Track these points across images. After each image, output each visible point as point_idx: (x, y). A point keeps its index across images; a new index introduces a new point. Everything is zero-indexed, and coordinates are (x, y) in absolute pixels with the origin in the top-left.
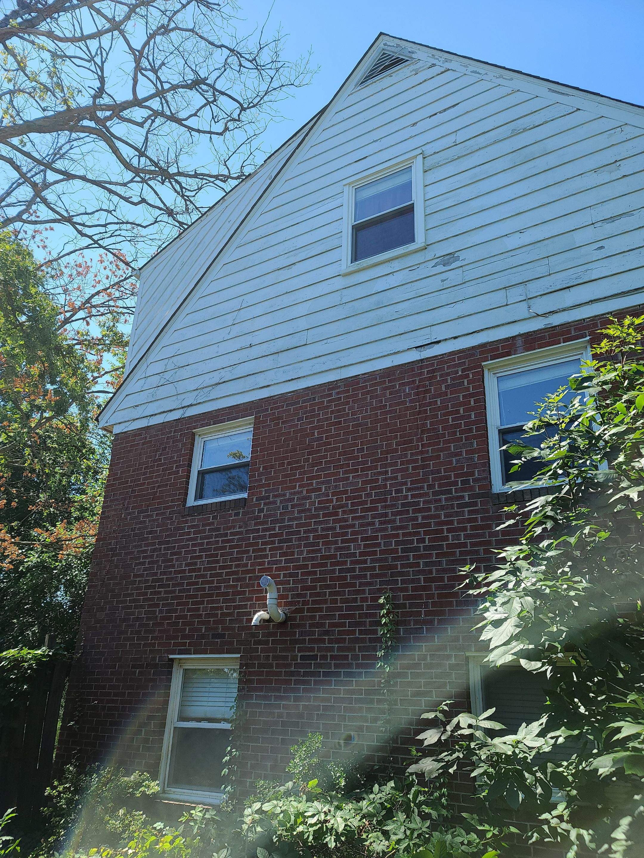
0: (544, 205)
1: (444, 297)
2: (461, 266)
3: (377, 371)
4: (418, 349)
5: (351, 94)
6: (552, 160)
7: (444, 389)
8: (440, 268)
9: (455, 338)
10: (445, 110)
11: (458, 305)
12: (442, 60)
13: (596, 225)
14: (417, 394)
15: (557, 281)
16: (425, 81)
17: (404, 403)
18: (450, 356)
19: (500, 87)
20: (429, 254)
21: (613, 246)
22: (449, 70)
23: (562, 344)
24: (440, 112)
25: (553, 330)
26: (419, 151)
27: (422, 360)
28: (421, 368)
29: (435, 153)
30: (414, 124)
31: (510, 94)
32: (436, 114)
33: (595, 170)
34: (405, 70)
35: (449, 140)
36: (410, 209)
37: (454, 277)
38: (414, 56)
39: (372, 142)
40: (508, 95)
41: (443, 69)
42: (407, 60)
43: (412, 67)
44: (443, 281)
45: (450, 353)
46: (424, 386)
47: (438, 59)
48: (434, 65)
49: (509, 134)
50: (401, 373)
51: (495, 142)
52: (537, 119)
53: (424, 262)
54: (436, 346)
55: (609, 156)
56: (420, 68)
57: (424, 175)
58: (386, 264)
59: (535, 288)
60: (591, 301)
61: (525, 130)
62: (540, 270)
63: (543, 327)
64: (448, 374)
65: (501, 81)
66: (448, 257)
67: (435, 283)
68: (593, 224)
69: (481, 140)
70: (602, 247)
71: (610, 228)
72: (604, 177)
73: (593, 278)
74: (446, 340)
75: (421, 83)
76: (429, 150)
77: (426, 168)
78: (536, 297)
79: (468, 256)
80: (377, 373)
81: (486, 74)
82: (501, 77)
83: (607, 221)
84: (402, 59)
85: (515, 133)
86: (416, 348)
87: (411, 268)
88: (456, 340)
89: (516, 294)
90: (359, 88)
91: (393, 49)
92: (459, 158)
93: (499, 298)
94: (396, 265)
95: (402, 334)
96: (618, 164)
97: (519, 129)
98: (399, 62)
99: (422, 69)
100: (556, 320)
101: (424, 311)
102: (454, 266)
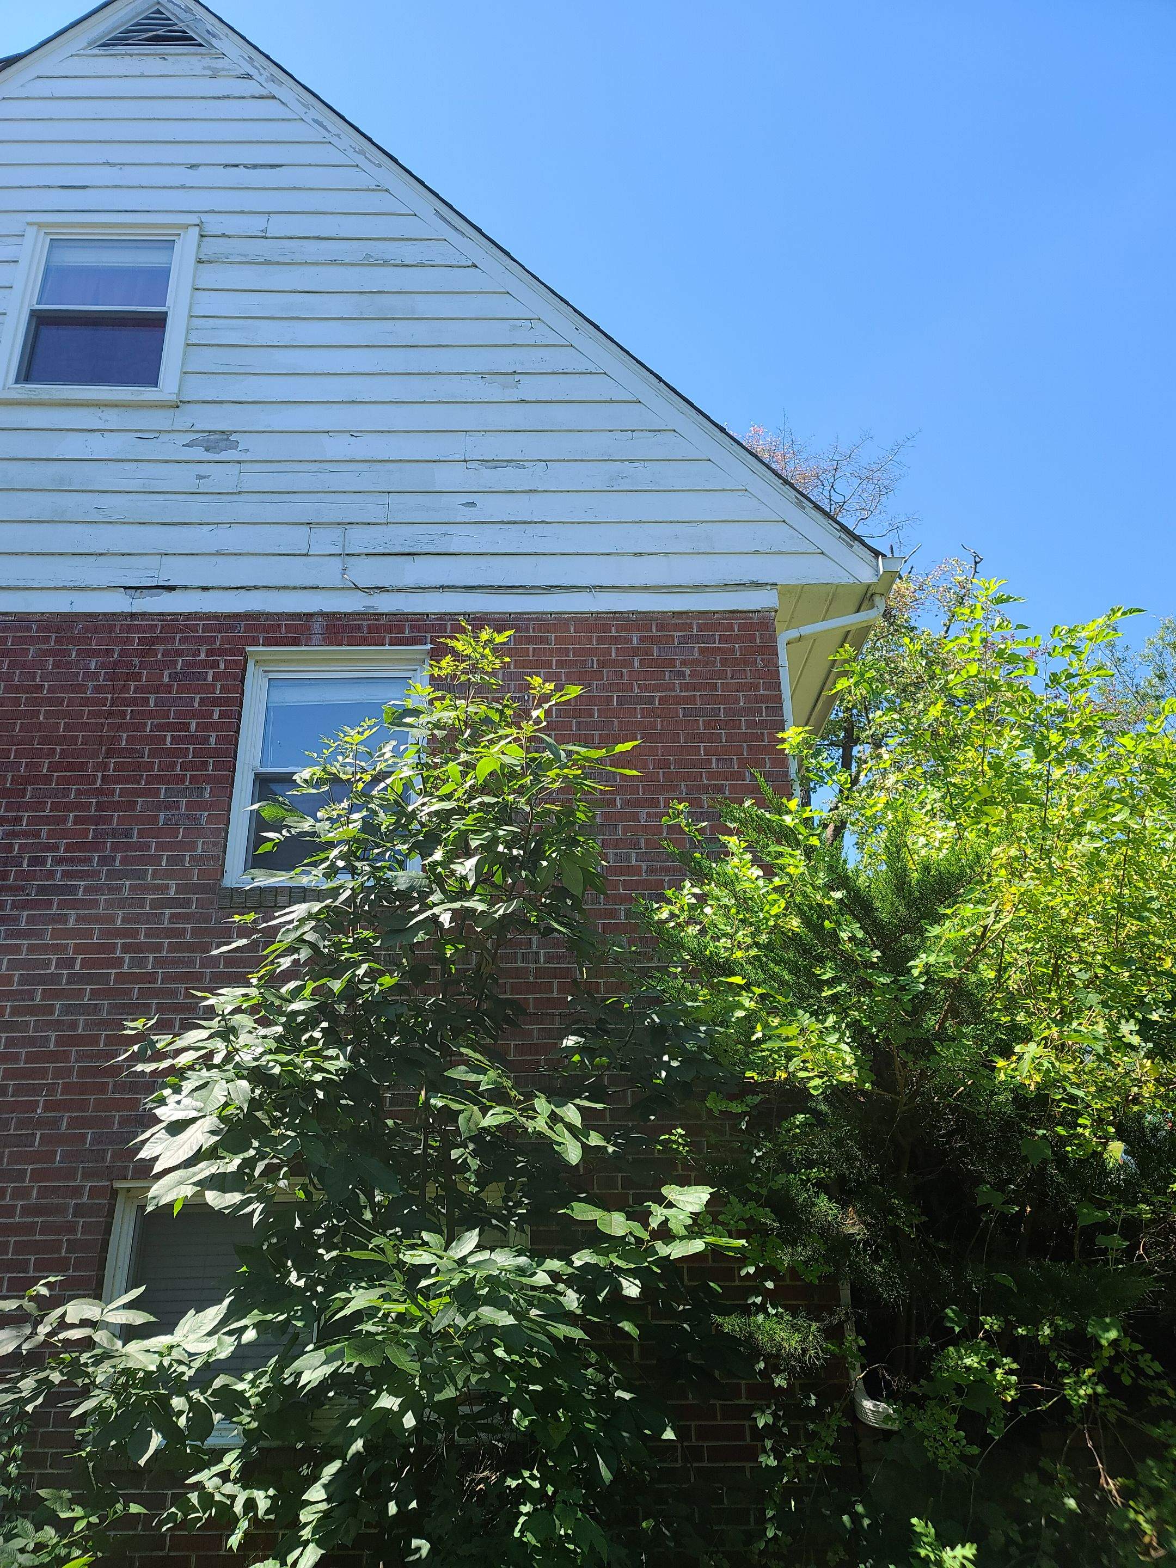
0: (397, 402)
1: (195, 508)
2: (239, 462)
3: (36, 613)
4: (129, 591)
5: (77, 56)
6: (420, 333)
7: (166, 679)
8: (199, 453)
9: (205, 589)
10: (255, 167)
11: (221, 531)
12: (266, 74)
13: (469, 465)
14: (112, 678)
15: (398, 538)
16: (228, 97)
17: (81, 689)
18: (188, 619)
19: (357, 169)
20: (182, 420)
21: (492, 507)
22: (274, 97)
23: (387, 647)
24: (246, 166)
25: (376, 620)
26: (194, 219)
27: (133, 615)
28: (130, 628)
29: (223, 235)
30: (193, 166)
31: (373, 190)
32: (237, 166)
33: (483, 375)
34: (194, 60)
35: (255, 224)
36: (158, 322)
37: (222, 477)
38: (214, 42)
39: (104, 164)
40: (368, 190)
41: (264, 93)
42: (201, 45)
43: (207, 61)
44: (200, 477)
45: (190, 614)
46: (130, 665)
47: (258, 69)
48: (248, 76)
49: (359, 258)
50: (86, 630)
51: (334, 263)
52: (409, 253)
53: (169, 432)
54: (166, 595)
55: (506, 360)
56: (223, 69)
57: (196, 269)
58: (92, 410)
59: (360, 539)
60: (443, 587)
61: (386, 263)
62: (373, 512)
63: (362, 610)
64: (178, 653)
65: (359, 160)
66: (217, 436)
67: (182, 477)
68: (465, 461)
69: (312, 250)
70: (472, 504)
71: (490, 477)
72: (493, 391)
73: (451, 551)
74: (186, 588)
75: (219, 98)
76: (214, 224)
77: (204, 258)
78: (359, 555)
79: (253, 446)
80: (35, 617)
81: (338, 136)
82: (363, 153)
83: (490, 464)
84: (192, 39)
85: (370, 262)
86: (125, 588)
87: (144, 435)
88: (206, 593)
89: (326, 541)
90: (96, 52)
91: (178, 11)
92: (267, 263)
93: (296, 538)
94: (112, 419)
95: (101, 554)
96: (517, 377)
97: (376, 257)
98: (184, 39)
99: (225, 73)
100: (385, 604)
101: (154, 523)
102: (224, 455)
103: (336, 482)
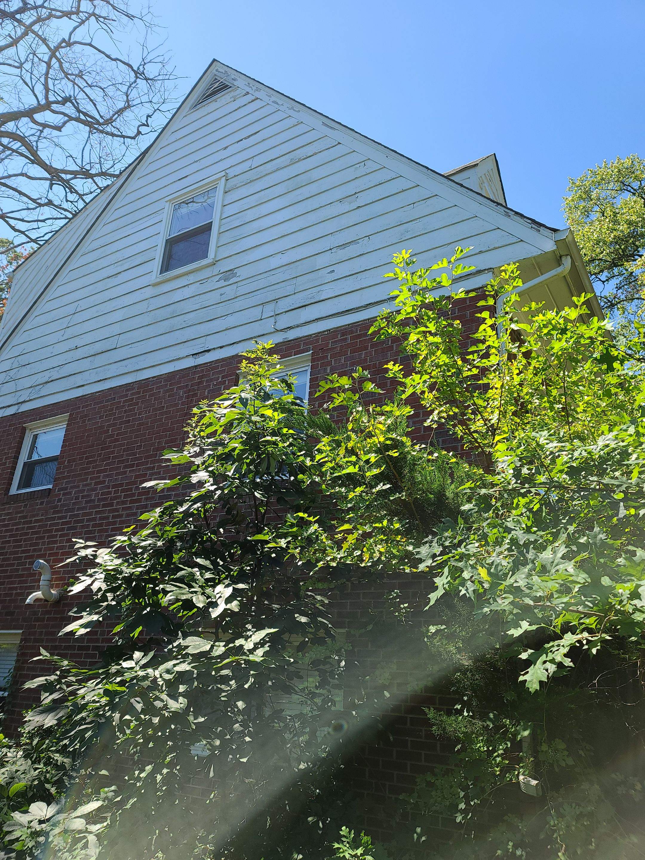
0: (301, 230)
1: (220, 310)
2: (237, 282)
3: (163, 374)
4: (194, 356)
5: (186, 116)
6: (313, 189)
7: (206, 394)
8: (222, 283)
9: (221, 347)
10: (249, 137)
11: (229, 318)
12: (254, 88)
13: (333, 251)
14: (188, 397)
15: (298, 301)
16: (240, 108)
17: (177, 405)
18: (216, 363)
19: (290, 118)
20: (216, 270)
21: (342, 270)
22: (257, 98)
23: (293, 357)
24: (245, 138)
25: (289, 344)
26: (224, 173)
27: (196, 366)
28: (194, 373)
29: (235, 176)
30: (225, 148)
31: (296, 125)
32: (242, 140)
33: (340, 201)
34: (226, 96)
35: (245, 166)
36: (208, 228)
37: (230, 292)
38: (235, 83)
39: (193, 163)
40: (294, 126)
41: (253, 98)
42: (231, 87)
43: (232, 94)
44: (221, 295)
45: (216, 360)
46: (194, 390)
47: (251, 87)
48: (248, 93)
49: (288, 163)
50: (180, 378)
51: (278, 170)
52: (309, 150)
53: (211, 277)
54: (207, 354)
55: (350, 189)
56: (238, 95)
57: (224, 196)
58: (185, 277)
59: (284, 305)
60: (317, 319)
61: (300, 160)
62: (289, 290)
63: (282, 341)
64: (212, 380)
65: (291, 112)
66: (228, 273)
67: (214, 297)
68: (331, 249)
69: (269, 167)
70: (333, 271)
71: (342, 254)
72: (346, 207)
73: (321, 299)
74: (214, 349)
75: (236, 110)
76: (231, 173)
77: (226, 190)
78: (282, 313)
79: (243, 273)
80: (163, 376)
81: (282, 105)
82: (292, 108)
83: (341, 248)
84: (228, 86)
85: (293, 162)
87: (201, 282)
88: (222, 349)
89: (269, 310)
90: (192, 111)
91: (222, 75)
92: (251, 182)
93: (256, 313)
94: (191, 278)
95: (186, 342)
96: (357, 195)
97: (295, 158)
98: (224, 87)
99: (238, 96)
100: (292, 335)
101: (204, 322)
102: (231, 281)
103: (273, 279)
